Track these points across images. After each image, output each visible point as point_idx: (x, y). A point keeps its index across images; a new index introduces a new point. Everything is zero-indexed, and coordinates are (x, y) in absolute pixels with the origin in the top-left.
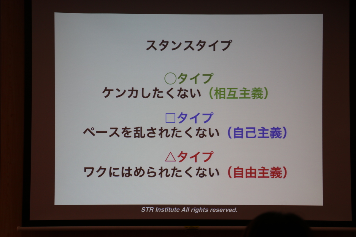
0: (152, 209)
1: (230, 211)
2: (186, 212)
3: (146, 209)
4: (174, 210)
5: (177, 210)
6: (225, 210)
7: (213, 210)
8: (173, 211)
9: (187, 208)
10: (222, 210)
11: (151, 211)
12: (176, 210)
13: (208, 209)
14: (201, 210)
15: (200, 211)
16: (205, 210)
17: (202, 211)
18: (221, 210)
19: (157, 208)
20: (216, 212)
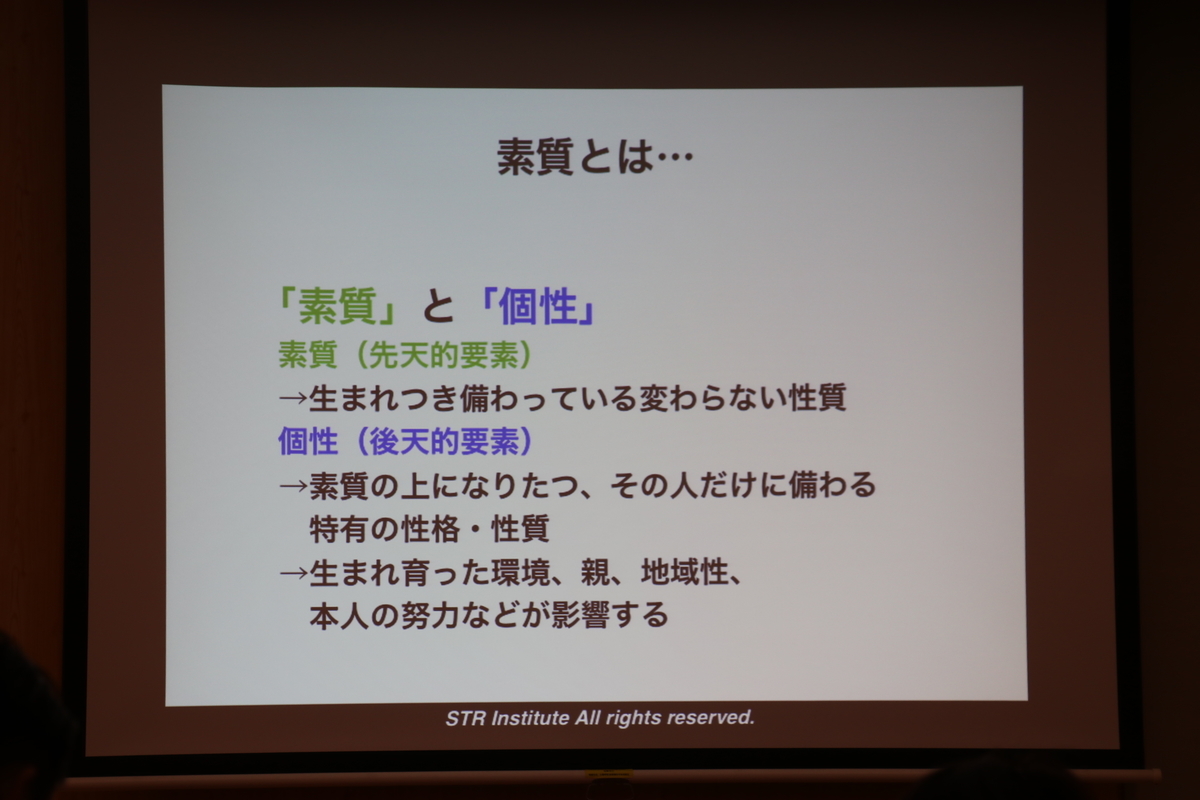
0: (479, 717)
1: (731, 721)
2: (589, 725)
3: (461, 718)
4: (552, 718)
5: (561, 719)
6: (715, 719)
7: (677, 718)
8: (548, 723)
9: (594, 712)
10: (706, 718)
11: (478, 722)
12: (558, 718)
13: (659, 715)
14: (638, 718)
15: (633, 723)
16: (650, 719)
17: (640, 723)
18: (702, 719)
19: (496, 713)
20: (685, 724)
